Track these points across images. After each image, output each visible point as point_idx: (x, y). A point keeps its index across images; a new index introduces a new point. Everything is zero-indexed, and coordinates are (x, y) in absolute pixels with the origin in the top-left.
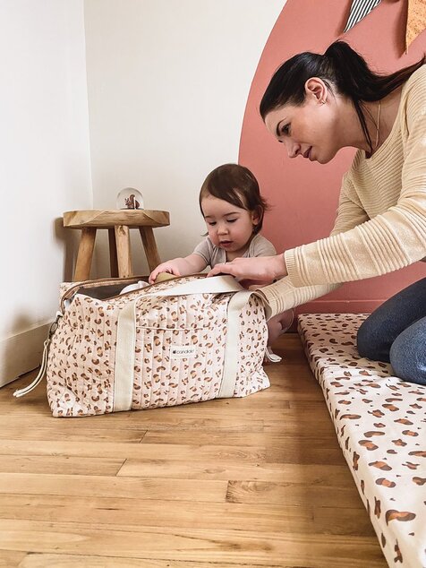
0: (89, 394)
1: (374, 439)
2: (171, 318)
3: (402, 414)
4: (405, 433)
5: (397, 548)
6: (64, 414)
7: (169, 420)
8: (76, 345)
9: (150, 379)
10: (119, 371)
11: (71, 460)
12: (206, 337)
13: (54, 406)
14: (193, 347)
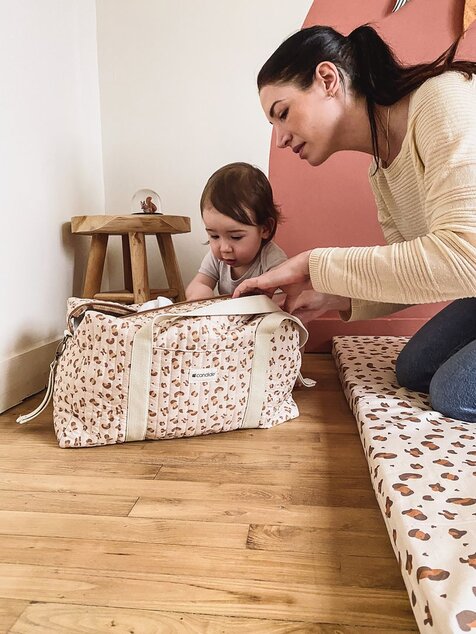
0: (98, 422)
1: (410, 483)
2: (192, 338)
3: (441, 454)
4: (444, 476)
5: (427, 610)
6: (72, 444)
7: (188, 453)
8: (83, 368)
9: (167, 405)
10: (133, 395)
11: (78, 498)
12: (228, 359)
13: (60, 435)
14: (213, 370)
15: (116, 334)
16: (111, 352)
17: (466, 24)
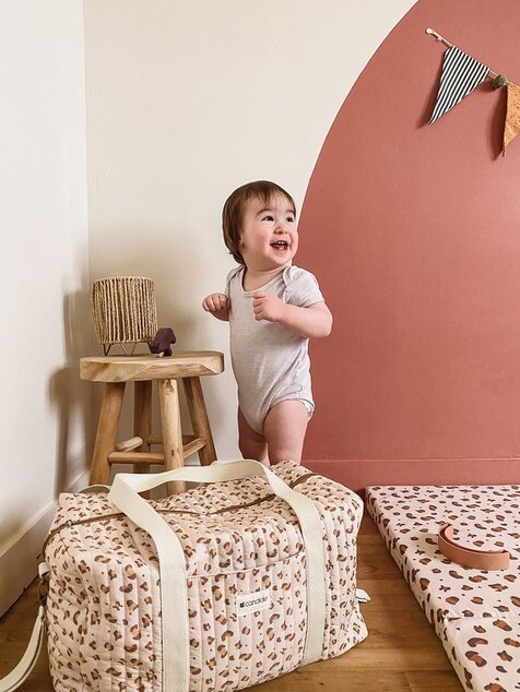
2: (224, 551)
9: (214, 654)
12: (280, 575)
15: (133, 577)
16: (129, 603)
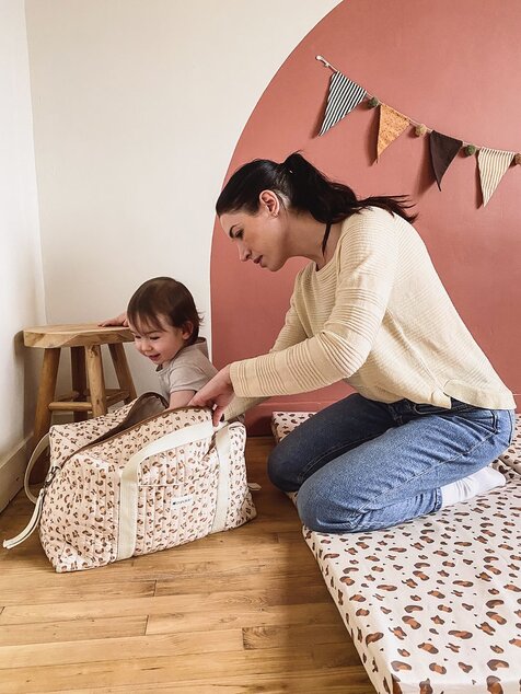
0: (92, 548)
1: (351, 575)
3: (371, 552)
4: (374, 569)
5: (374, 663)
6: (69, 569)
7: (173, 566)
8: (75, 505)
9: (152, 529)
10: (123, 525)
11: (97, 623)
12: (202, 485)
13: (55, 562)
14: (190, 496)
15: (104, 477)
16: (101, 492)
17: (379, 151)
